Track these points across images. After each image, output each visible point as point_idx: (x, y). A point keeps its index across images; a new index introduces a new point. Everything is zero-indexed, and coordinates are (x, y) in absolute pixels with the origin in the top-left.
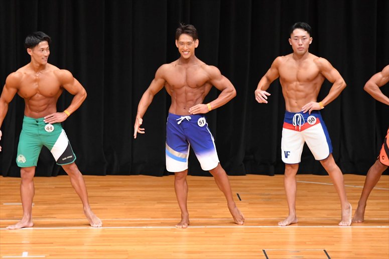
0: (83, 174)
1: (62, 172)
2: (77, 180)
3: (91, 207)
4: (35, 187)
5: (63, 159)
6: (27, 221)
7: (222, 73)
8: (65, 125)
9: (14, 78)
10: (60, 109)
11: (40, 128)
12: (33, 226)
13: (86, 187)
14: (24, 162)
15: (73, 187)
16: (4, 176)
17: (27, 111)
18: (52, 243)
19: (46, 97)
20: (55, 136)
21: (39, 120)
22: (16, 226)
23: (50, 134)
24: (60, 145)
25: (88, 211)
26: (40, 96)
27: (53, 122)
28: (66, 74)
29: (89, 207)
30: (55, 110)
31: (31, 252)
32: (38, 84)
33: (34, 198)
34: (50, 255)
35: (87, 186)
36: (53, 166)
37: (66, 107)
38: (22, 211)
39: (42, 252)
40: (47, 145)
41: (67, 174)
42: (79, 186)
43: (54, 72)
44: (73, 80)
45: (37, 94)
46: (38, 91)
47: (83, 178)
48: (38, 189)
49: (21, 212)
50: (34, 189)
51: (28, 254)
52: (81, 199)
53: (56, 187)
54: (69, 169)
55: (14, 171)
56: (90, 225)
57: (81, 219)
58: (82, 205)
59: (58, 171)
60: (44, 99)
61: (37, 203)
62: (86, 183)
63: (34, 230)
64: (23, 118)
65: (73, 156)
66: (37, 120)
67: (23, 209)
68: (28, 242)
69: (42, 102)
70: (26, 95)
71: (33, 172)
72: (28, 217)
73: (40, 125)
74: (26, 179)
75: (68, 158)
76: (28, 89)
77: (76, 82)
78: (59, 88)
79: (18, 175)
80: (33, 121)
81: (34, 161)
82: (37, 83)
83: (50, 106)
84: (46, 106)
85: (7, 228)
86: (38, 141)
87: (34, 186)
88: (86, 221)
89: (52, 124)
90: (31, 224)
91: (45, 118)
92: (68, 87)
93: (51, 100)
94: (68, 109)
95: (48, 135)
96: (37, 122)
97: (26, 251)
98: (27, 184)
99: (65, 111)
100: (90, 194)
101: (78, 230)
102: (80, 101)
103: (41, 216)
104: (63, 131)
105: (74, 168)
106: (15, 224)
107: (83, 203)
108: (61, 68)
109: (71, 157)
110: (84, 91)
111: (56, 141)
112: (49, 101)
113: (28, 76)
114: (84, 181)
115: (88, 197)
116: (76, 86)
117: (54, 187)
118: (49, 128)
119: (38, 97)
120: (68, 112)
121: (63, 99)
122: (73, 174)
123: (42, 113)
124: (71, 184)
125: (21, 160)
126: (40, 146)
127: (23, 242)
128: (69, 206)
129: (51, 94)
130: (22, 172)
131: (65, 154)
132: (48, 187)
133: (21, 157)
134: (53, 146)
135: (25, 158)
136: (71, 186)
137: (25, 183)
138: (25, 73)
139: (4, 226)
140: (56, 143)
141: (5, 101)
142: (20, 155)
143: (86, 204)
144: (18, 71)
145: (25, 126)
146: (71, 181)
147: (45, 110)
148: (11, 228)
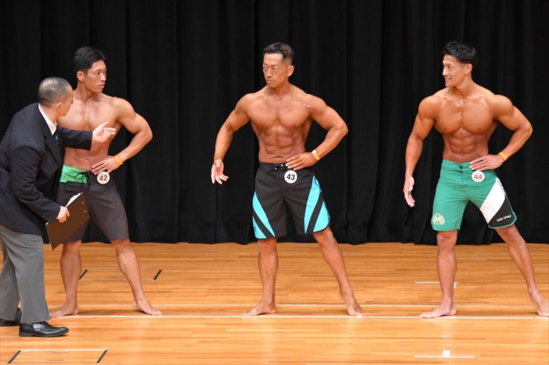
0: (528, 241)
1: (497, 239)
2: (518, 250)
3: (541, 289)
4: (457, 259)
5: (498, 220)
6: (448, 307)
8: (501, 172)
9: (430, 104)
10: (494, 150)
11: (465, 176)
12: (456, 314)
13: (532, 260)
14: (442, 224)
15: (513, 260)
16: (416, 244)
17: (448, 153)
18: (484, 339)
19: (472, 133)
20: (486, 188)
21: (464, 165)
22: (434, 314)
23: (480, 185)
24: (493, 201)
25: (535, 293)
26: (464, 132)
27: (483, 169)
28: (503, 101)
29: (537, 287)
30: (486, 151)
31: (454, 350)
32: (462, 115)
33: (456, 275)
34: (482, 356)
35: (533, 258)
36: (484, 229)
38: (441, 292)
39: (469, 351)
40: (474, 200)
41: (503, 242)
42: (521, 257)
43: (486, 100)
44: (513, 109)
45: (461, 129)
46: (461, 124)
47: (528, 247)
48: (463, 262)
49: (439, 294)
50: (456, 262)
51: (451, 353)
52: (523, 274)
53: (488, 260)
54: (506, 233)
55: (428, 237)
56: (537, 314)
57: (525, 305)
58: (525, 286)
59: (491, 237)
60: (470, 136)
61: (462, 282)
62: (532, 254)
63: (457, 319)
64: (441, 162)
65: (512, 216)
66: (461, 165)
67: (442, 290)
68: (450, 337)
69: (468, 141)
70: (445, 129)
71: (454, 238)
72: (449, 301)
73: (466, 172)
74: (444, 248)
75: (505, 218)
76: (448, 121)
77: (517, 112)
78: (491, 121)
79: (434, 243)
80: (455, 166)
81: (457, 222)
82: (460, 114)
83: (478, 146)
85: (421, 316)
86: (463, 195)
87: (455, 257)
88: (532, 308)
89: (482, 171)
90: (454, 312)
91: (471, 163)
92: (505, 120)
93: (479, 137)
94: (504, 150)
95: (477, 186)
96: (461, 168)
97: (448, 349)
98: (447, 255)
99: (501, 154)
100: (537, 270)
101: (522, 322)
102: (521, 140)
103: (467, 300)
104: (497, 180)
105: (514, 231)
106: (432, 310)
107: (528, 283)
109: (510, 216)
110: (527, 125)
111: (487, 195)
112: (476, 139)
113: (449, 103)
114: (529, 251)
115: (534, 274)
116: (518, 119)
117: (485, 259)
118: (478, 176)
119: (461, 133)
120: (504, 155)
121: (497, 136)
122: (513, 241)
123: (468, 156)
124: (510, 256)
125: (438, 221)
126: (463, 201)
127: (443, 336)
128: (507, 286)
129: (480, 129)
130: (439, 237)
132: (478, 259)
133: (438, 216)
134: (483, 202)
135: (444, 218)
136: (509, 258)
137: (443, 253)
138: (445, 99)
139: (416, 313)
140: (488, 197)
141: (418, 137)
142: (437, 214)
143: (532, 283)
144: (436, 94)
145: (442, 172)
146: (509, 251)
147: (472, 151)
148: (426, 316)
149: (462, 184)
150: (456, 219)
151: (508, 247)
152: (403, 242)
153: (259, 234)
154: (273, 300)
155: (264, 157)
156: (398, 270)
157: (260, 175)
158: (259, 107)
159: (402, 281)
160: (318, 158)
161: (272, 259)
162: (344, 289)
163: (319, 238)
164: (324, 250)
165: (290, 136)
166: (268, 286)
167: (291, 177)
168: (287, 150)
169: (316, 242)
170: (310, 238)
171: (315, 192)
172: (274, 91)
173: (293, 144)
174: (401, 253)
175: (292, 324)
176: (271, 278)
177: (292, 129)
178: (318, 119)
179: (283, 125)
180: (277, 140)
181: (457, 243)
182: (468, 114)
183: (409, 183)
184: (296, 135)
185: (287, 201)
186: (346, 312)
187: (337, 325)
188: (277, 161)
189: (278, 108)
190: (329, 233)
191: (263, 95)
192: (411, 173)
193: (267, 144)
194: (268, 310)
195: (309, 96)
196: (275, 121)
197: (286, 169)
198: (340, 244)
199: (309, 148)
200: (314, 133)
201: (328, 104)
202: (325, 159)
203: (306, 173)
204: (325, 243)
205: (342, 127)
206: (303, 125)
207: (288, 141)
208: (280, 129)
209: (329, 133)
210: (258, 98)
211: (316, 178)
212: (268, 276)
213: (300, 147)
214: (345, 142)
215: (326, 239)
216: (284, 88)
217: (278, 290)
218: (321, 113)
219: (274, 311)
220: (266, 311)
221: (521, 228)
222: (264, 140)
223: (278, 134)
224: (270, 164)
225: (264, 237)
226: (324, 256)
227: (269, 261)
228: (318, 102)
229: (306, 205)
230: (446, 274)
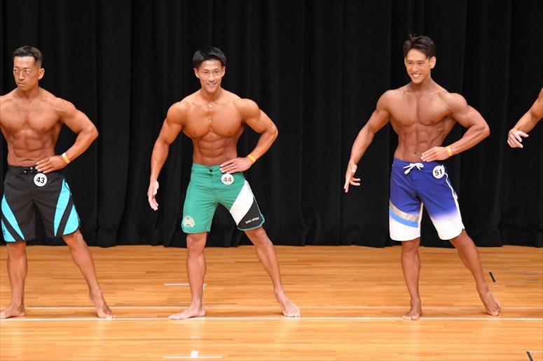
0: (275, 243)
1: (245, 241)
2: (265, 251)
3: (286, 290)
4: (207, 261)
5: (247, 222)
6: (197, 309)
7: (469, 103)
8: (249, 175)
9: (179, 110)
10: (243, 153)
11: (215, 179)
12: (205, 316)
13: (278, 262)
14: (192, 226)
15: (261, 261)
16: (166, 246)
17: (197, 156)
18: (231, 339)
19: (222, 136)
20: (235, 190)
21: (214, 168)
22: (182, 315)
23: (229, 188)
25: (281, 294)
26: (214, 135)
27: (233, 172)
28: (250, 104)
29: (283, 288)
30: (235, 154)
31: (202, 351)
32: (212, 119)
33: (206, 277)
34: (229, 356)
35: (279, 260)
36: (232, 232)
37: (250, 151)
38: (190, 294)
39: (217, 351)
40: (224, 202)
41: (252, 244)
42: (269, 260)
43: (234, 103)
44: (259, 113)
45: (210, 133)
46: (211, 128)
47: (275, 249)
48: (211, 264)
49: (188, 295)
50: (206, 264)
51: (199, 354)
52: (271, 276)
53: (236, 262)
54: (254, 235)
55: (178, 239)
56: (282, 314)
57: (271, 305)
58: (272, 287)
59: (239, 239)
60: (219, 140)
61: (211, 283)
62: (278, 256)
63: (206, 320)
64: (191, 166)
65: (260, 218)
66: (211, 168)
67: (192, 293)
68: (199, 337)
69: (218, 143)
70: (195, 134)
71: (203, 240)
72: (198, 302)
73: (215, 175)
74: (194, 251)
75: (253, 220)
76: (197, 126)
77: (263, 115)
78: (240, 125)
79: (184, 245)
80: (205, 170)
81: (206, 225)
82: (210, 117)
83: (228, 149)
84: (221, 150)
85: (170, 317)
86: (212, 198)
87: (205, 259)
88: (278, 308)
89: (231, 174)
90: (203, 313)
91: (222, 166)
92: (253, 122)
93: (229, 140)
94: (252, 153)
95: (226, 189)
96: (211, 171)
97: (196, 350)
98: (197, 257)
99: (249, 156)
100: (283, 271)
101: (267, 322)
102: (268, 142)
103: (216, 301)
104: (246, 183)
105: (262, 234)
106: (181, 311)
107: (274, 284)
108: (242, 97)
109: (257, 219)
110: (274, 127)
111: (236, 198)
112: (226, 142)
113: (198, 108)
114: (276, 253)
115: (280, 275)
116: (263, 121)
117: (233, 261)
118: (228, 179)
119: (211, 137)
120: (253, 158)
121: (245, 139)
122: (260, 243)
123: (217, 159)
124: (258, 257)
125: (188, 223)
126: (214, 204)
127: (191, 337)
128: (254, 287)
129: (229, 133)
130: (189, 240)
131: (250, 215)
132: (226, 261)
133: (188, 219)
134: (232, 205)
135: (194, 221)
136: (258, 260)
137: (193, 255)
138: (194, 104)
139: (165, 315)
140: (237, 200)
141: (165, 142)
142: (187, 216)
143: (278, 284)
144: (184, 100)
145: (193, 176)
146: (257, 253)
147: (221, 154)
148: (174, 317)
149: (211, 187)
150: (205, 222)
151: (256, 249)
152: (153, 245)
153: (8, 237)
154: (22, 303)
155: (12, 160)
156: (148, 272)
157: (9, 178)
158: (7, 110)
159: (152, 284)
160: (68, 162)
161: (21, 262)
162: (94, 291)
163: (68, 241)
164: (74, 254)
165: (40, 139)
166: (17, 289)
167: (40, 180)
168: (37, 153)
169: (66, 245)
170: (60, 241)
171: (65, 195)
172: (25, 94)
173: (43, 148)
174: (151, 255)
175: (41, 327)
176: (20, 281)
177: (42, 133)
178: (68, 122)
179: (32, 129)
180: (26, 144)
181: (207, 246)
182: (216, 118)
183: (154, 186)
184: (45, 138)
185: (37, 204)
186: (96, 315)
187: (86, 327)
188: (26, 164)
189: (27, 111)
190: (79, 236)
191: (12, 98)
192: (157, 177)
193: (16, 148)
194: (17, 313)
195: (59, 100)
196: (24, 125)
197: (36, 172)
198: (90, 247)
199: (59, 151)
200: (64, 136)
201: (78, 107)
202: (75, 162)
203: (56, 176)
204: (75, 247)
205: (92, 131)
206: (53, 129)
207: (38, 144)
208: (29, 132)
209: (79, 137)
210: (7, 100)
211: (66, 181)
212: (17, 280)
213: (50, 151)
214: (96, 146)
215: (76, 242)
216: (35, 91)
217: (28, 293)
218: (71, 117)
219: (23, 314)
220: (14, 315)
221: (268, 229)
222: (12, 143)
223: (27, 137)
224: (19, 167)
225: (13, 240)
226: (74, 260)
227: (18, 264)
228: (68, 106)
229: (55, 208)
230: (195, 277)
